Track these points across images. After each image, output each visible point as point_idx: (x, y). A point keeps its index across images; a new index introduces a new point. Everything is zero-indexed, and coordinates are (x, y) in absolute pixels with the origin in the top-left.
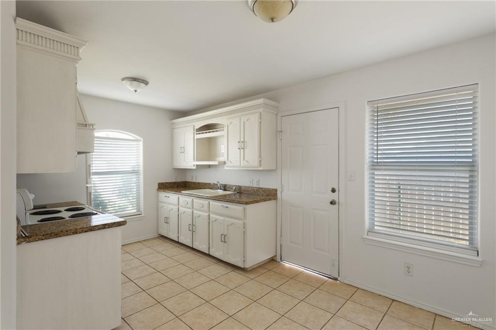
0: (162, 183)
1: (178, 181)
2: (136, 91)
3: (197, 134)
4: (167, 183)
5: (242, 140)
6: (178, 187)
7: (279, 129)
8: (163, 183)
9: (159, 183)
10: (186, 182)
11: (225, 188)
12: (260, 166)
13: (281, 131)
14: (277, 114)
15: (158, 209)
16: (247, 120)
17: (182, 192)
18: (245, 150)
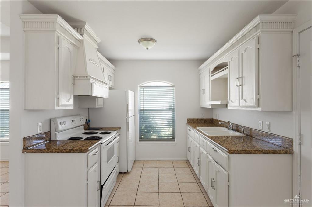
0: (190, 119)
1: (205, 118)
2: (147, 48)
3: (211, 76)
4: (195, 119)
5: (241, 76)
6: (204, 123)
7: (295, 53)
8: (192, 119)
9: (188, 119)
10: (212, 119)
11: (237, 128)
12: (258, 106)
13: (299, 55)
14: (292, 32)
15: (187, 139)
16: (245, 51)
17: (197, 128)
18: (244, 86)
